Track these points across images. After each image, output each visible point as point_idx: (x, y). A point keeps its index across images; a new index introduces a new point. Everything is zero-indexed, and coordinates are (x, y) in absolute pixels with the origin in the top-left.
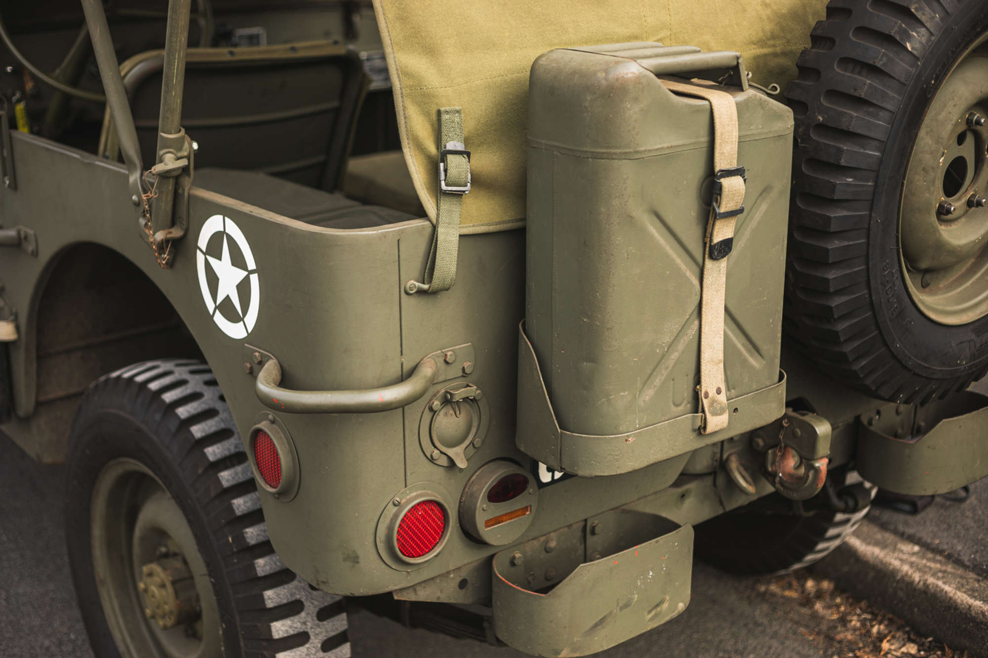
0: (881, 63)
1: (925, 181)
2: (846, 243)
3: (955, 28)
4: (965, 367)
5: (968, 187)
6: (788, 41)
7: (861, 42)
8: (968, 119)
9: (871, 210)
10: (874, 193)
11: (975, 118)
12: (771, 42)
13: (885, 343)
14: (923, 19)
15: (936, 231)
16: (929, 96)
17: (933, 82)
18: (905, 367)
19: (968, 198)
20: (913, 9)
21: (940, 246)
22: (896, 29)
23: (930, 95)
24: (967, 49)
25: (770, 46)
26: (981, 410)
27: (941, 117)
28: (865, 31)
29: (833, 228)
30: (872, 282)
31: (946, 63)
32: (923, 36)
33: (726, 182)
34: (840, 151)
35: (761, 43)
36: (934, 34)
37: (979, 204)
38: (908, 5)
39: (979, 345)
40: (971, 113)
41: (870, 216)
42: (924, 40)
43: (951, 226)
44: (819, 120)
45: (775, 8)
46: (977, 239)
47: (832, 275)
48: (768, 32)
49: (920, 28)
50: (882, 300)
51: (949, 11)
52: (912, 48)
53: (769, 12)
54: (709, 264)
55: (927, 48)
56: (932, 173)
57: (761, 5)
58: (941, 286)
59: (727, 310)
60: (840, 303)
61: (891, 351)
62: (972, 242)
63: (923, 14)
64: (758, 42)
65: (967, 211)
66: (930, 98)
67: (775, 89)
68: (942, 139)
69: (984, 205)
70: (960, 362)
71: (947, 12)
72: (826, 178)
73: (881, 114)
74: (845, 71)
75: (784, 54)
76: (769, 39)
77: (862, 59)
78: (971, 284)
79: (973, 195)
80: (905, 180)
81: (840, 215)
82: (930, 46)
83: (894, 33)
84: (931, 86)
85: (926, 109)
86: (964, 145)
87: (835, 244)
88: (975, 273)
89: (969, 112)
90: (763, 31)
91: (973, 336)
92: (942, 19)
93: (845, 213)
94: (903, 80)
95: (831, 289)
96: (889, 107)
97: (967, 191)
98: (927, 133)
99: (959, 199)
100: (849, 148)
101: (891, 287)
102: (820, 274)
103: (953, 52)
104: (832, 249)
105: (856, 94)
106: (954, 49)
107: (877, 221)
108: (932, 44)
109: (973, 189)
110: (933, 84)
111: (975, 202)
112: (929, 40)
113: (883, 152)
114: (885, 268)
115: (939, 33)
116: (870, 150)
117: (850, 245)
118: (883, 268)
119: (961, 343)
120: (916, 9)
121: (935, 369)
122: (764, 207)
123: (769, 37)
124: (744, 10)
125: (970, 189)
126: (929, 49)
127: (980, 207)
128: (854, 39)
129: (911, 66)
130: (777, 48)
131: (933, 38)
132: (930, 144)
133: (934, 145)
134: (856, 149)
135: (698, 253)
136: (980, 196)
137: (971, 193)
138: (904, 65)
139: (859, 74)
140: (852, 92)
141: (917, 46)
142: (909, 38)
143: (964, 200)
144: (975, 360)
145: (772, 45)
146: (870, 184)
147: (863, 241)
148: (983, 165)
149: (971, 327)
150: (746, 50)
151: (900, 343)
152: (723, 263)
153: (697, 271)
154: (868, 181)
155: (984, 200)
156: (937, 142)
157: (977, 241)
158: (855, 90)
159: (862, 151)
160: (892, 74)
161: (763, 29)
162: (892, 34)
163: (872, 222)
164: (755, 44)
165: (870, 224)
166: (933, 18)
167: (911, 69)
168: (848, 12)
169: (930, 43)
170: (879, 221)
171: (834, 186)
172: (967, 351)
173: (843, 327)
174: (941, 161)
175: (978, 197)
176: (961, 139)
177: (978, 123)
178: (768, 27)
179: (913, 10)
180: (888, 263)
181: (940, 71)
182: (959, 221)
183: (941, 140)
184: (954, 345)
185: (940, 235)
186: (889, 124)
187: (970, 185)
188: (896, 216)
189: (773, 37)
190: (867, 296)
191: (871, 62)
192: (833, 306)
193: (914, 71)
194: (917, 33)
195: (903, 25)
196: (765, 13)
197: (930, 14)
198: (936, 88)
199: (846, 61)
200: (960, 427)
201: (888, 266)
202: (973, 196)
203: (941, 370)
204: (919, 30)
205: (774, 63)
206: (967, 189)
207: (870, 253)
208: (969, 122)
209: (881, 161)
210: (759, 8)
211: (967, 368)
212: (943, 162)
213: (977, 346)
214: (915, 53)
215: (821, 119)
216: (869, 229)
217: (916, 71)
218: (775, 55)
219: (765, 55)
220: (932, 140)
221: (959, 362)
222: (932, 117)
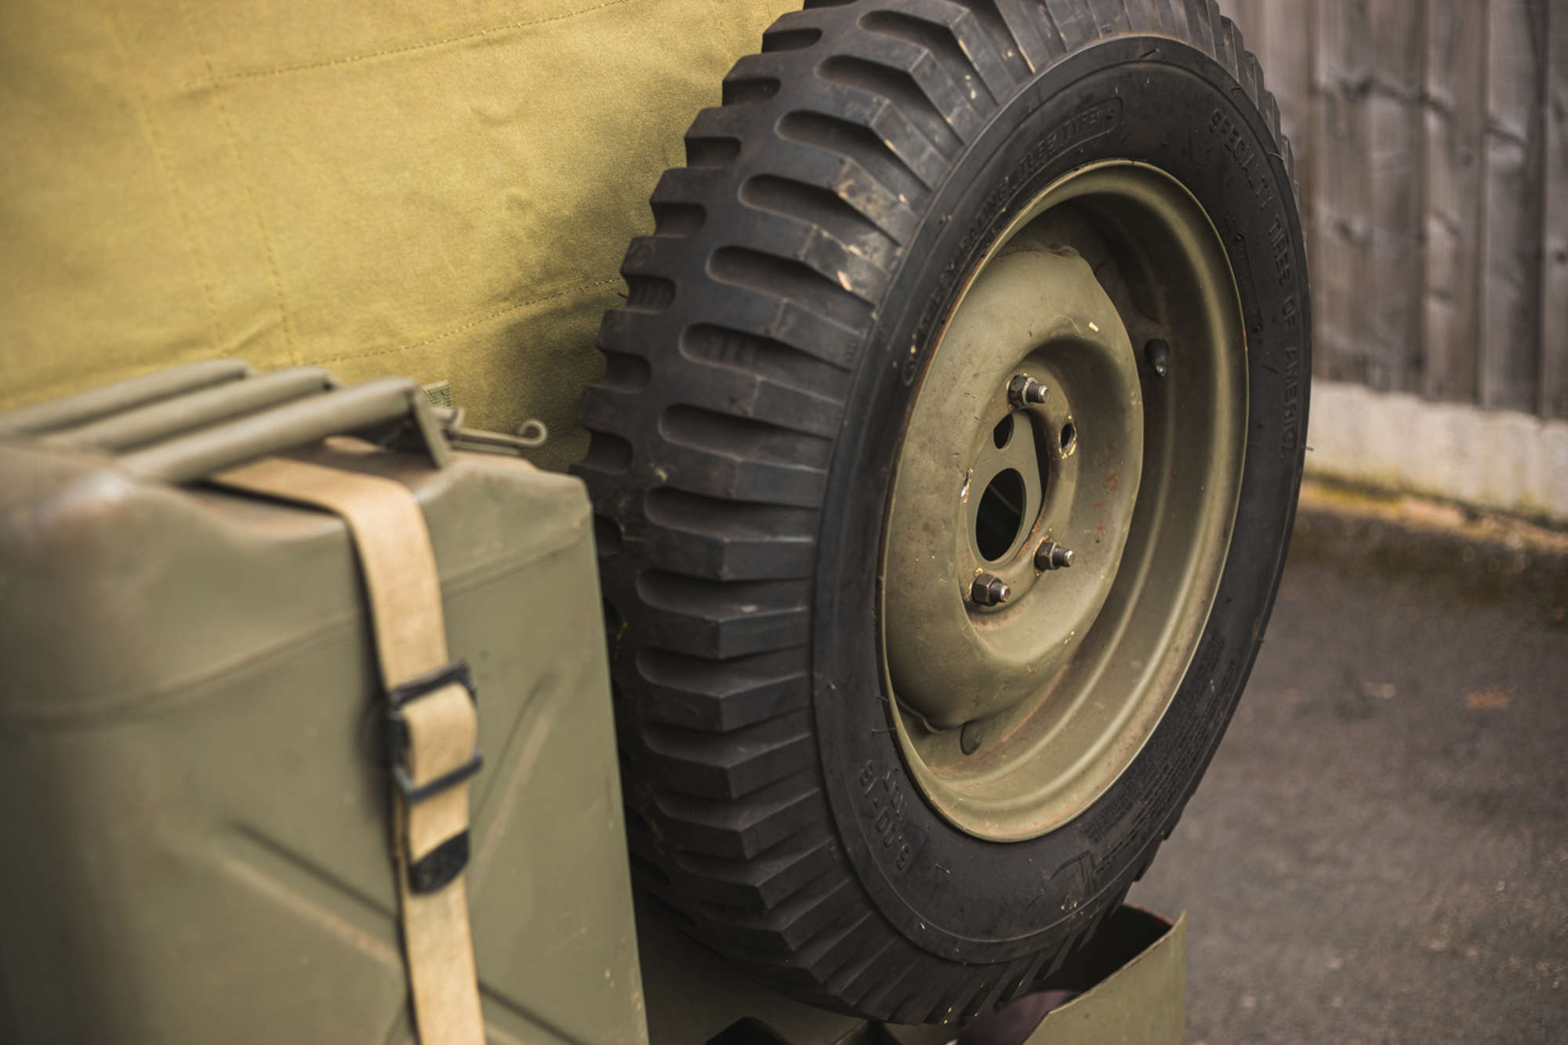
0: (784, 330)
1: (933, 552)
2: (764, 749)
3: (947, 220)
4: (1078, 913)
5: (1033, 527)
6: (587, 277)
7: (733, 283)
8: (1010, 391)
9: (811, 666)
10: (812, 626)
11: (1026, 388)
12: (546, 287)
13: (893, 930)
14: (871, 211)
15: (973, 648)
16: (909, 383)
17: (913, 350)
18: (946, 961)
19: (1034, 554)
20: (844, 191)
21: (988, 676)
22: (809, 243)
23: (912, 379)
24: (984, 256)
25: (543, 297)
26: (1125, 967)
27: (948, 407)
28: (737, 256)
29: (728, 723)
30: (840, 818)
31: (938, 300)
32: (876, 250)
33: (418, 714)
34: (716, 547)
35: (520, 293)
36: (900, 240)
37: (1060, 562)
38: (829, 184)
39: (1101, 859)
40: (1016, 377)
41: (811, 678)
42: (878, 260)
43: (1006, 617)
44: (660, 478)
45: (544, 207)
46: (1067, 637)
47: (742, 822)
48: (533, 266)
49: (866, 233)
50: (871, 848)
51: (929, 182)
52: (855, 283)
53: (530, 219)
54: (415, 907)
55: (888, 277)
56: (945, 533)
57: (509, 208)
58: (1005, 738)
59: (483, 989)
60: (773, 875)
61: (909, 942)
62: (1057, 646)
63: (869, 200)
64: (513, 293)
65: (1037, 579)
66: (911, 386)
67: (532, 433)
68: (957, 454)
69: (1070, 563)
70: (1066, 908)
71: (923, 185)
72: (695, 611)
73: (802, 446)
74: (706, 354)
75: (581, 307)
76: (540, 282)
77: (740, 326)
78: (1068, 725)
79: (1044, 543)
80: (882, 574)
81: (740, 690)
82: (894, 272)
83: (807, 256)
84: (911, 359)
85: (908, 409)
86: (1011, 443)
87: (737, 757)
88: (1073, 696)
89: (1013, 376)
90: (521, 265)
91: (1087, 845)
92: (914, 205)
93: (751, 684)
94: (840, 360)
95: (746, 852)
96: (815, 427)
97: (1032, 538)
98: (922, 447)
99: (1016, 558)
100: (738, 539)
101: (886, 814)
102: (715, 821)
103: (951, 272)
104: (734, 768)
105: (735, 410)
106: (953, 267)
107: (829, 687)
108: (898, 267)
109: (1043, 530)
110: (915, 355)
111: (1051, 560)
112: (890, 258)
113: (819, 535)
114: (866, 780)
115: (912, 235)
116: (787, 534)
117: (775, 752)
118: (862, 781)
119: (1063, 866)
120: (852, 191)
121: (1012, 942)
122: (542, 727)
123: (538, 276)
124: (468, 227)
125: (1038, 531)
126: (891, 280)
127: (1061, 568)
128: (715, 278)
129: (857, 325)
130: (563, 297)
131: (899, 252)
132: (933, 470)
133: (942, 471)
134: (754, 537)
135: (380, 886)
136: (1060, 544)
137: (1041, 541)
138: (839, 325)
139: (738, 359)
140: (724, 406)
141: (864, 276)
142: (843, 260)
143: (1027, 558)
144: (1096, 891)
145: (549, 293)
146: (798, 609)
147: (802, 737)
148: (1057, 476)
149: (1079, 825)
150: (487, 318)
151: (924, 919)
152: (455, 894)
153: (387, 927)
154: (794, 604)
155: (1070, 553)
156: (948, 464)
157: (1066, 641)
158: (733, 401)
159: (768, 539)
160: (813, 351)
161: (520, 262)
162: (802, 259)
163: (816, 693)
164: (506, 299)
165: (812, 698)
166: (894, 204)
167: (856, 332)
168: (696, 212)
169: (894, 264)
170: (833, 687)
171: (715, 630)
172: (1078, 879)
173: (791, 922)
174: (963, 493)
175: (1057, 547)
176: (1002, 435)
177: (1033, 396)
178: (534, 255)
179: (843, 195)
180: (871, 768)
181: (925, 320)
182: (1024, 602)
183: (956, 456)
184: (1047, 877)
185: (983, 653)
186: (822, 467)
187: (1035, 523)
188: (873, 653)
189: (549, 274)
190: (833, 849)
191: (760, 331)
192: (758, 885)
193: (864, 336)
194: (861, 245)
195: (826, 234)
196: (521, 224)
197: (885, 198)
198: (924, 357)
199: (703, 332)
200: (1087, 1016)
201: (870, 773)
202: (1046, 545)
203: (1027, 939)
204: (863, 238)
205: (558, 332)
206: (1031, 533)
207: (824, 759)
208: (1013, 397)
209: (817, 552)
210: (504, 214)
211: (1082, 913)
212: (968, 496)
213: (1097, 862)
214: (862, 292)
215: (662, 474)
216: (812, 708)
217: (869, 334)
218: (559, 313)
219: (535, 319)
220: (935, 461)
221: (1063, 908)
222: (928, 409)
